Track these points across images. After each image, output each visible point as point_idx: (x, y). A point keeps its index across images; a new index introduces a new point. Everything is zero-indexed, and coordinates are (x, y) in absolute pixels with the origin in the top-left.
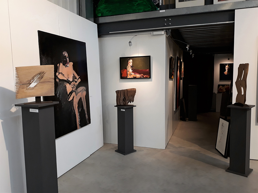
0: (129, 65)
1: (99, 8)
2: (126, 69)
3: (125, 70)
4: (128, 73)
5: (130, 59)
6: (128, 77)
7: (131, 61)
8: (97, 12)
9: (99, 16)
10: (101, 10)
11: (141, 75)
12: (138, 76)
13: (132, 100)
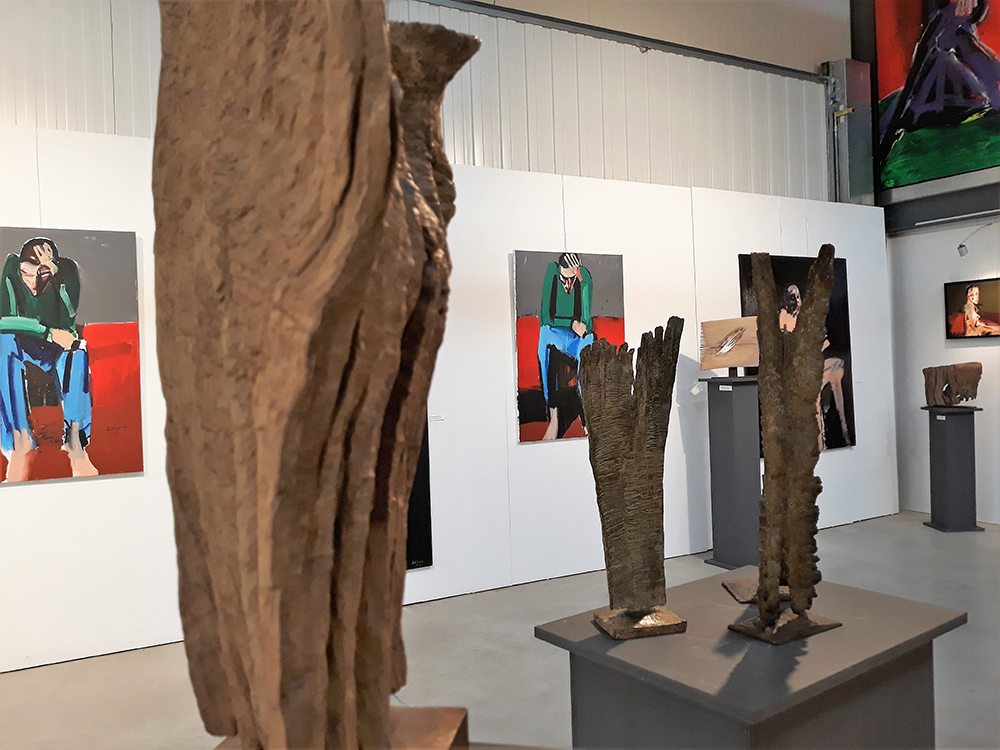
0: (969, 302)
1: (889, 168)
3: (960, 316)
4: (968, 323)
5: (971, 287)
6: (968, 334)
7: (975, 290)
8: (883, 178)
9: (889, 186)
10: (895, 171)
12: (996, 329)
13: (969, 394)
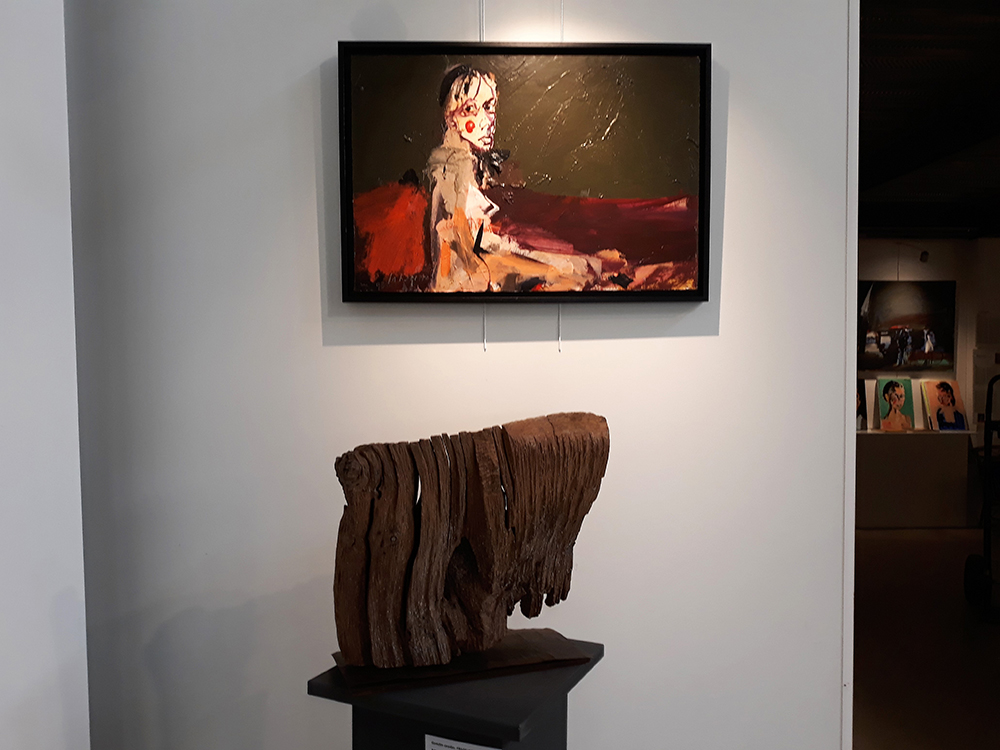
2: (418, 179)
4: (444, 232)
11: (596, 265)
12: (562, 267)
